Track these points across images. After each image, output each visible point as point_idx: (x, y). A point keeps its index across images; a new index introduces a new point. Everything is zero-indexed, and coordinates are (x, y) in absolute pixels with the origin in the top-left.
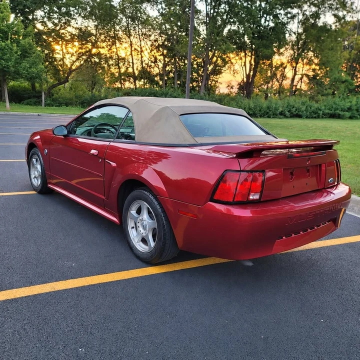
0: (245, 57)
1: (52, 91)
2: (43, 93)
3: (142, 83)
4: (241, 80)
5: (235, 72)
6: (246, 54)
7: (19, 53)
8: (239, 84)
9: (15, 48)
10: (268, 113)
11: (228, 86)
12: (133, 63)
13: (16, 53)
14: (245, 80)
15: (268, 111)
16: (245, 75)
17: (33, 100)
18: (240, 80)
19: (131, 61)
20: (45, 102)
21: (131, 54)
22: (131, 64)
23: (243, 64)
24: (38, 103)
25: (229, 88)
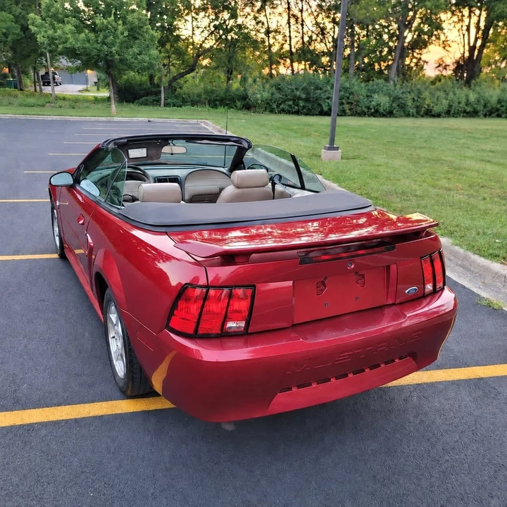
0: (470, 16)
1: (174, 84)
2: (162, 88)
3: (302, 66)
4: (460, 56)
5: (445, 45)
6: (471, 12)
7: (126, 34)
8: (457, 62)
9: (120, 28)
10: (498, 110)
11: (439, 66)
12: (290, 37)
13: (122, 34)
14: (467, 54)
15: (499, 106)
16: (467, 48)
17: (150, 98)
18: (458, 56)
19: (288, 35)
20: (165, 100)
21: (289, 23)
22: (288, 39)
23: (465, 28)
24: (157, 102)
25: (441, 68)
